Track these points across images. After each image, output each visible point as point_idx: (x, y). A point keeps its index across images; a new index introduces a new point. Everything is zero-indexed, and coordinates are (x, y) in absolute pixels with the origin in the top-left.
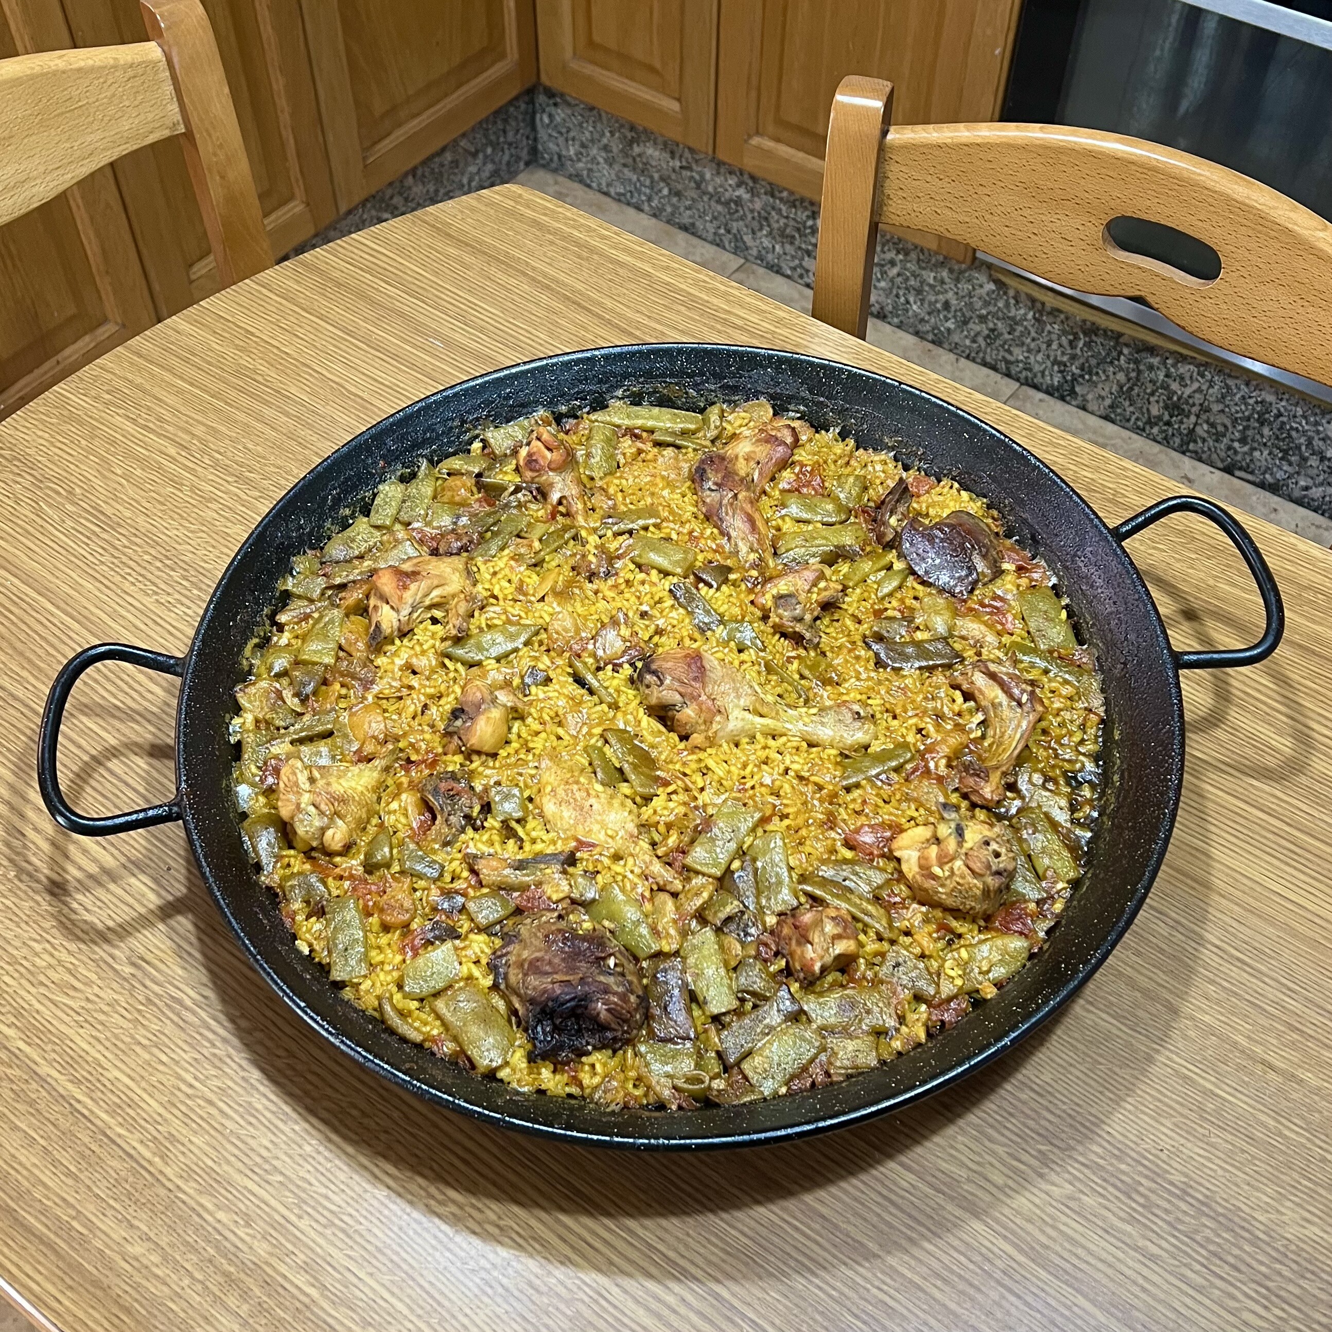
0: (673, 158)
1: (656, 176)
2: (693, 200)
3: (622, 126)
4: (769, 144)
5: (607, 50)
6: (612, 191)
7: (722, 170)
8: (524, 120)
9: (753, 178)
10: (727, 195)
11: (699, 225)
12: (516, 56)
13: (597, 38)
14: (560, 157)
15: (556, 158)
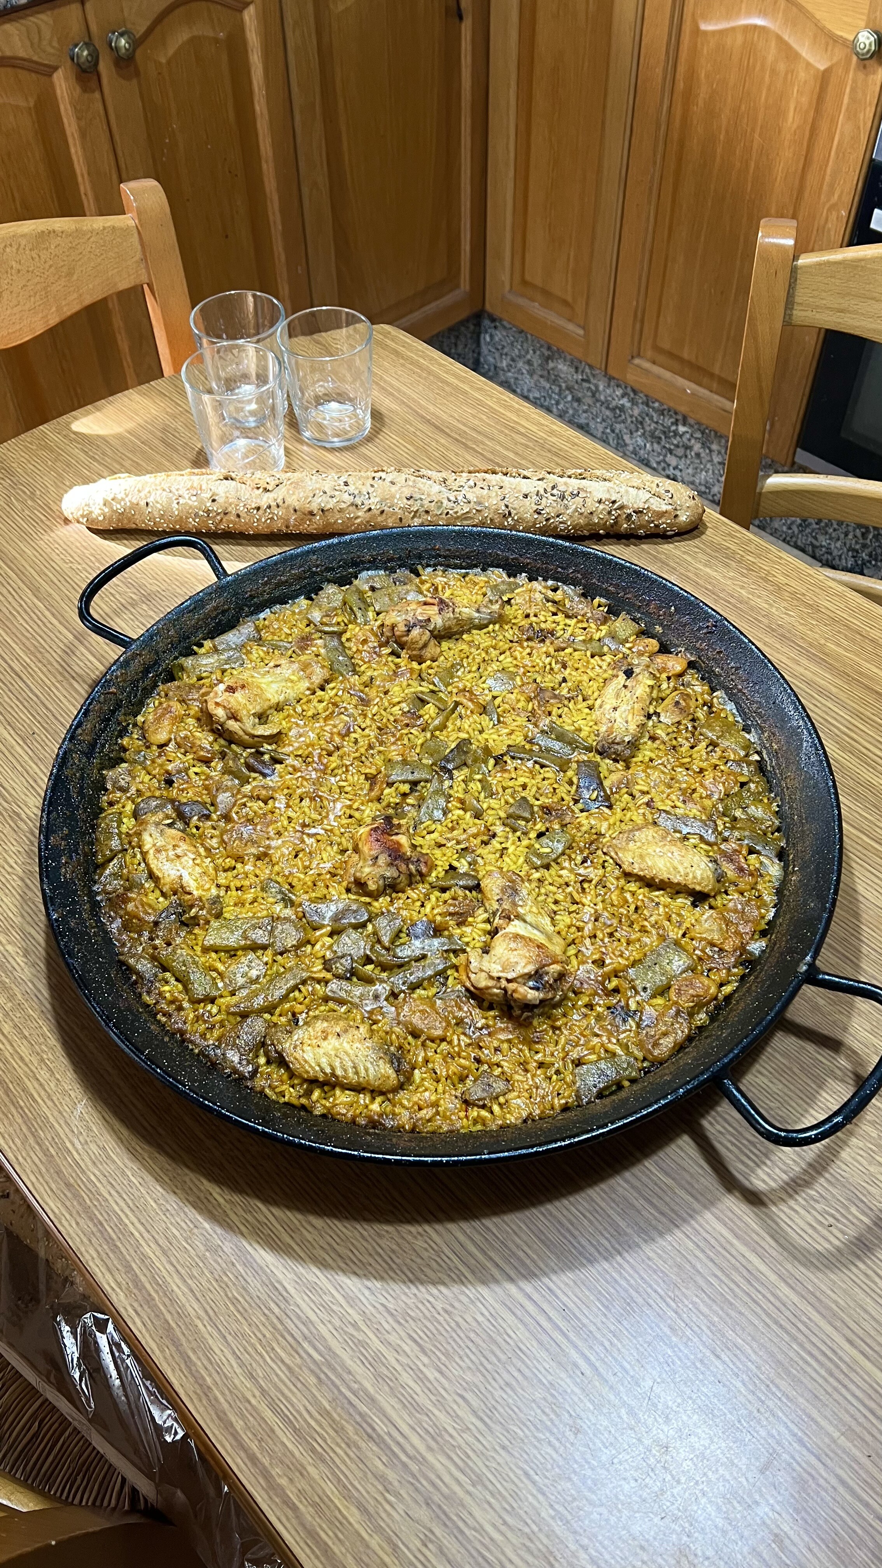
0: (577, 372)
1: (564, 385)
2: (589, 406)
3: (542, 346)
4: (647, 365)
5: (534, 286)
6: (531, 396)
7: (612, 383)
8: (471, 338)
9: (635, 391)
10: (614, 404)
11: (592, 425)
12: (468, 288)
13: (528, 277)
14: (496, 367)
15: (492, 368)
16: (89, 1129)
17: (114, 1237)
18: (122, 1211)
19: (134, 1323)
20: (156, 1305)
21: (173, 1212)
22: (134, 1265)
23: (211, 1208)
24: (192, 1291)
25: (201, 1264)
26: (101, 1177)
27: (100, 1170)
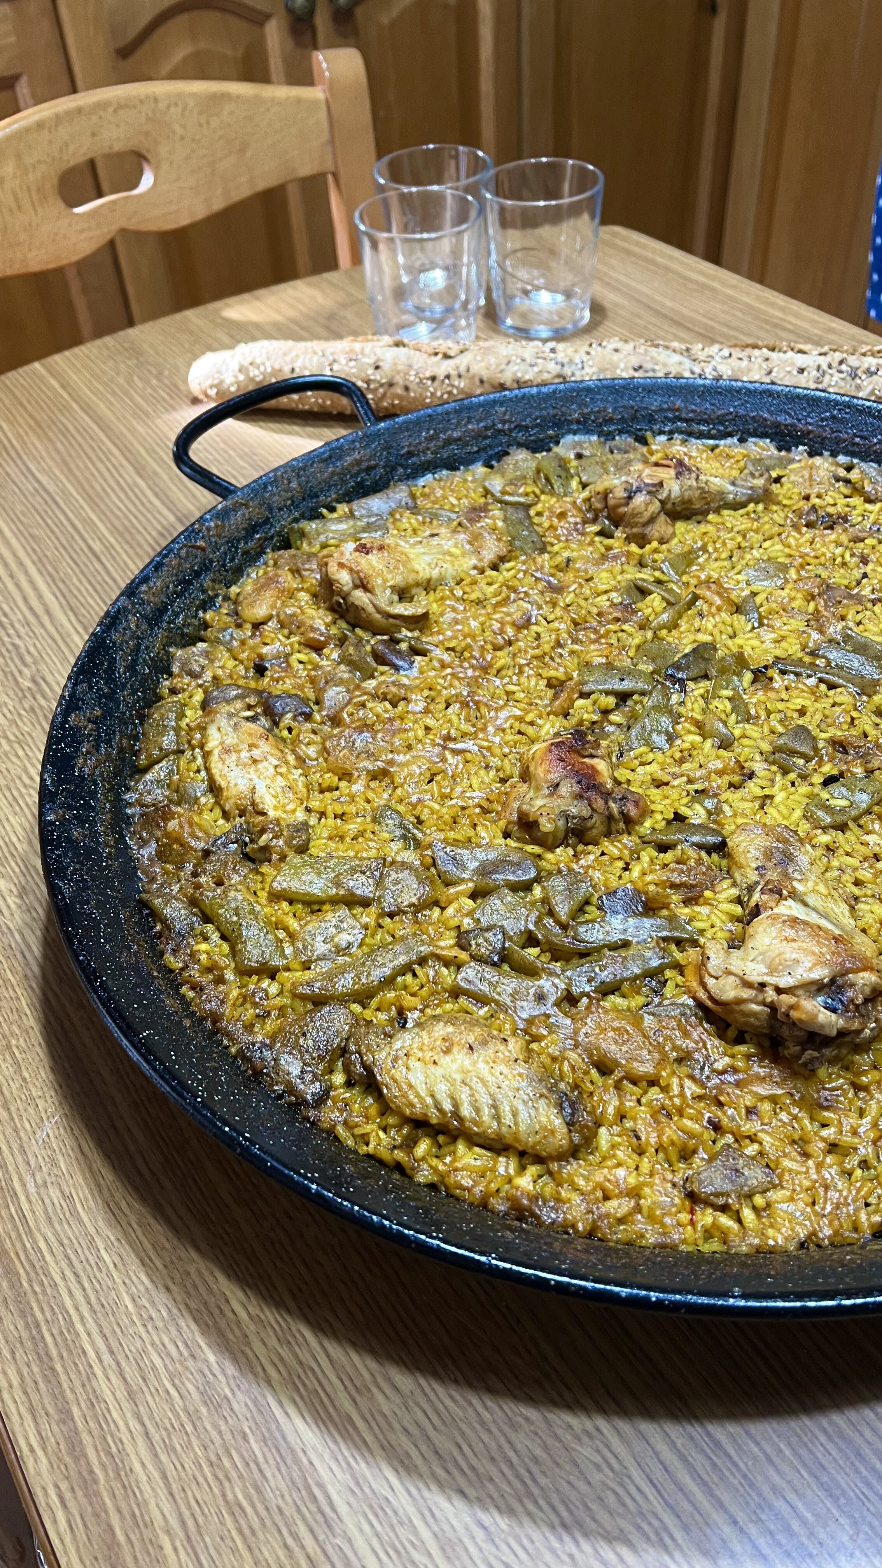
16: (54, 1163)
17: (54, 1352)
18: (77, 1309)
19: (55, 1521)
20: (98, 1494)
21: (160, 1324)
22: (75, 1411)
23: (223, 1324)
24: (164, 1477)
25: (189, 1428)
26: (55, 1245)
27: (56, 1234)
